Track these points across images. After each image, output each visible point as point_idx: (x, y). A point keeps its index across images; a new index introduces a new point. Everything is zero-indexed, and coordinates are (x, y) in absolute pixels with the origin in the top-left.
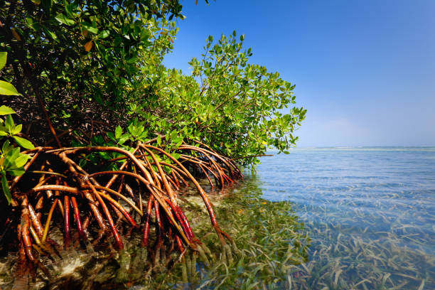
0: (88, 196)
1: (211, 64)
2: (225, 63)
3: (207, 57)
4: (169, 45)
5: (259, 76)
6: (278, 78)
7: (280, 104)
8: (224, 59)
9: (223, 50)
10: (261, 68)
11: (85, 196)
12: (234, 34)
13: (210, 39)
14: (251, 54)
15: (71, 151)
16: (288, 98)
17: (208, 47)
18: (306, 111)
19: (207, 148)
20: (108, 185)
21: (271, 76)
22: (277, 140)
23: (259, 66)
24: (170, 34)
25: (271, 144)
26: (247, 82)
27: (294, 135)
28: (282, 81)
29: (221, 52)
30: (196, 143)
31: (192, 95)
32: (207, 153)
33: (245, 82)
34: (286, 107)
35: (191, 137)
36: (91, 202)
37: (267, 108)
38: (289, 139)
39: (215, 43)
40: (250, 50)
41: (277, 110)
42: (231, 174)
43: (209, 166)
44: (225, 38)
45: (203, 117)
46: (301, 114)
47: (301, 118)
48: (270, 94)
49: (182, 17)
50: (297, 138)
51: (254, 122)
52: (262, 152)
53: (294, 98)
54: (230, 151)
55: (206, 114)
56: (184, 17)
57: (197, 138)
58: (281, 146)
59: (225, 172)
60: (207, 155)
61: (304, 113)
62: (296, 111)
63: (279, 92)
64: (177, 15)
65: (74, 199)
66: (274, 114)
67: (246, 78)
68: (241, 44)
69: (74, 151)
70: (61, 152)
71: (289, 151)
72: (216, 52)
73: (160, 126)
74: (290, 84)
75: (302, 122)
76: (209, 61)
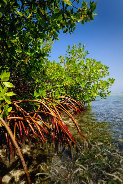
0: (28, 121)
1: (69, 58)
2: (75, 57)
3: (68, 55)
4: (49, 50)
5: (92, 63)
6: (100, 64)
7: (101, 75)
8: (75, 55)
9: (75, 52)
10: (93, 60)
11: (26, 121)
12: (80, 44)
13: (69, 47)
14: (88, 54)
15: (18, 102)
16: (105, 73)
17: (68, 50)
18: (115, 79)
19: (68, 97)
20: (34, 116)
21: (98, 63)
22: (101, 93)
23: (92, 59)
24: (50, 44)
25: (98, 94)
26: (87, 67)
27: (109, 90)
28: (103, 65)
29: (74, 53)
30: (64, 95)
31: (62, 73)
32: (69, 99)
33: (86, 67)
34: (105, 77)
35: (62, 92)
36: (29, 123)
37: (96, 78)
38: (106, 92)
39: (71, 48)
40: (87, 51)
41: (100, 79)
42: (80, 108)
43: (71, 105)
44: (75, 46)
45: (67, 83)
46: (112, 81)
47: (112, 83)
48: (97, 72)
49: (58, 39)
50: (110, 92)
51: (90, 84)
52: (93, 98)
53: (108, 73)
54: (79, 98)
55: (68, 82)
56: (59, 39)
57: (64, 92)
58: (103, 96)
59: (77, 108)
60: (69, 100)
61: (114, 81)
62: (110, 80)
63: (101, 70)
64: (56, 39)
65: (22, 122)
66: (99, 80)
67: (87, 65)
68: (83, 49)
69: (20, 102)
70: (14, 103)
71: (106, 98)
72: (72, 53)
73: (49, 88)
74: (106, 67)
75: (113, 85)
76: (69, 57)
